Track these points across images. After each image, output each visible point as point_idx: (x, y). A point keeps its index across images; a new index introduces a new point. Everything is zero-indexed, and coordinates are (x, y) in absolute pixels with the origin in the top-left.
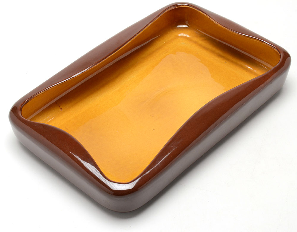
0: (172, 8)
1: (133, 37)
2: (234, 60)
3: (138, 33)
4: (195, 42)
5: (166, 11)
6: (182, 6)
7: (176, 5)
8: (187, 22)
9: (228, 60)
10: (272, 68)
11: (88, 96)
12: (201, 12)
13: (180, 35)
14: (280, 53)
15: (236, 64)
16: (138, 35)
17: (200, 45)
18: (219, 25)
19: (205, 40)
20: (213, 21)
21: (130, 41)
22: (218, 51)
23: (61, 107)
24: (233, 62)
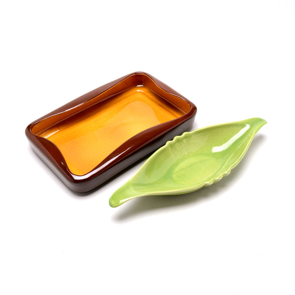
0: (134, 75)
1: (106, 90)
2: (167, 108)
3: (110, 88)
4: (147, 96)
5: (130, 76)
6: (140, 74)
7: (135, 73)
8: (143, 84)
9: (164, 108)
10: (186, 114)
11: (77, 123)
12: (150, 79)
13: (138, 91)
14: (191, 106)
15: (168, 111)
16: (109, 89)
17: (150, 98)
18: (159, 87)
19: (153, 95)
20: (155, 85)
21: (104, 93)
22: (159, 102)
23: (59, 128)
24: (166, 109)
